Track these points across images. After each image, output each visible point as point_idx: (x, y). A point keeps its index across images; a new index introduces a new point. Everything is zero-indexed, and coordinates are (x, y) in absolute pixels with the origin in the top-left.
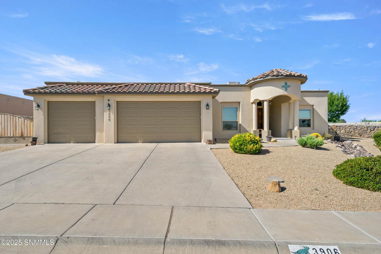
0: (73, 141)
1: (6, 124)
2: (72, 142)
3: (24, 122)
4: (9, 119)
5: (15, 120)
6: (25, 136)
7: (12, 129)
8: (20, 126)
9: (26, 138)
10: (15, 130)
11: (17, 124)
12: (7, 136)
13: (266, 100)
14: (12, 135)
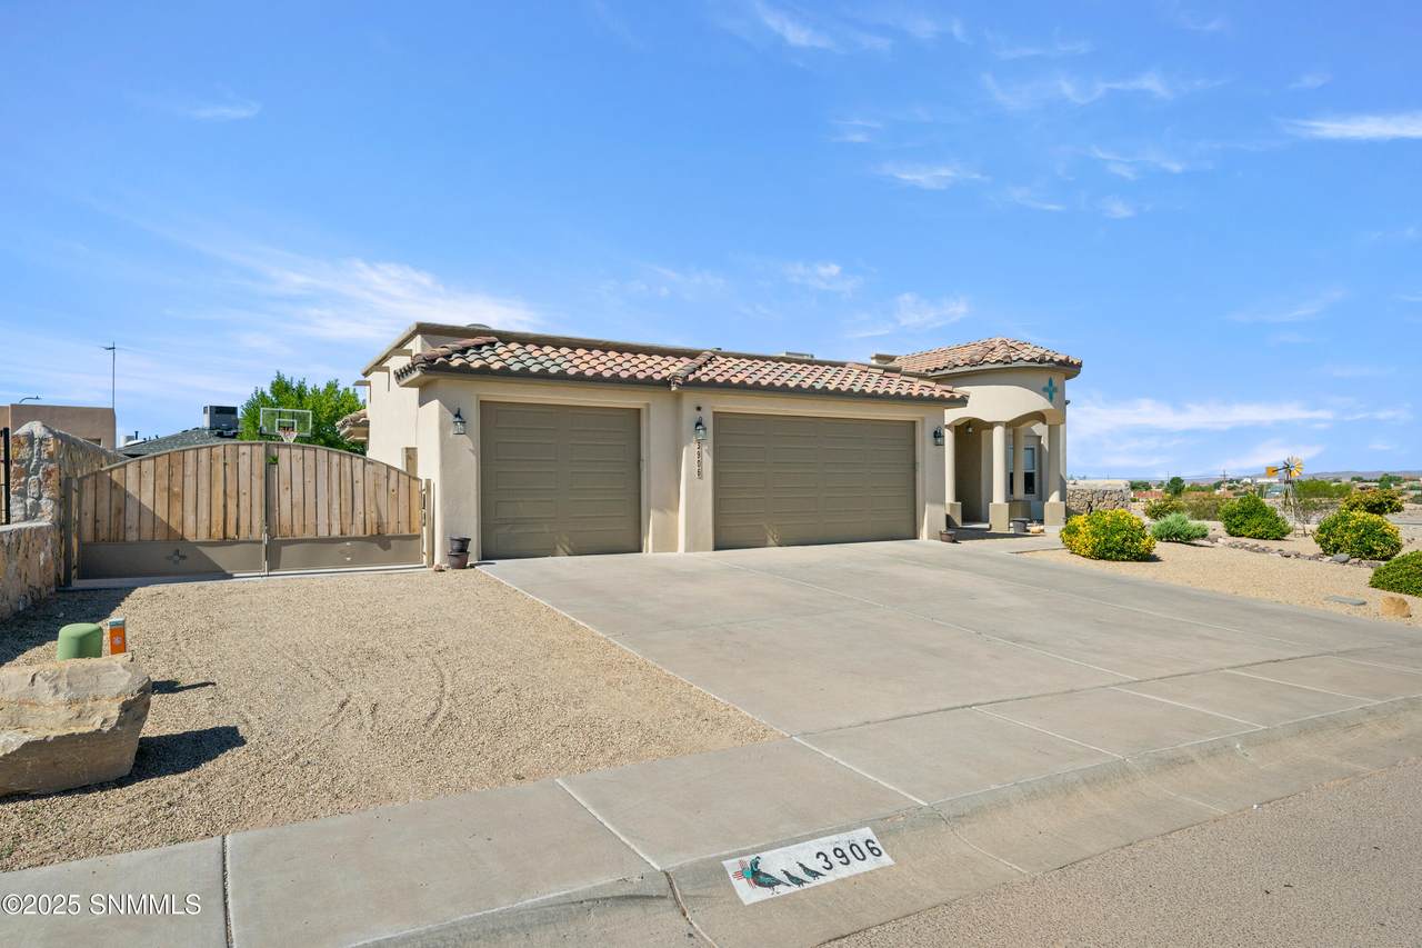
0: (567, 549)
1: (310, 488)
2: (561, 551)
3: (388, 477)
4: (323, 468)
5: (348, 469)
6: (390, 534)
7: (336, 506)
8: (370, 493)
9: (392, 542)
10: (350, 510)
11: (359, 487)
12: (312, 536)
13: (998, 423)
14: (336, 532)
